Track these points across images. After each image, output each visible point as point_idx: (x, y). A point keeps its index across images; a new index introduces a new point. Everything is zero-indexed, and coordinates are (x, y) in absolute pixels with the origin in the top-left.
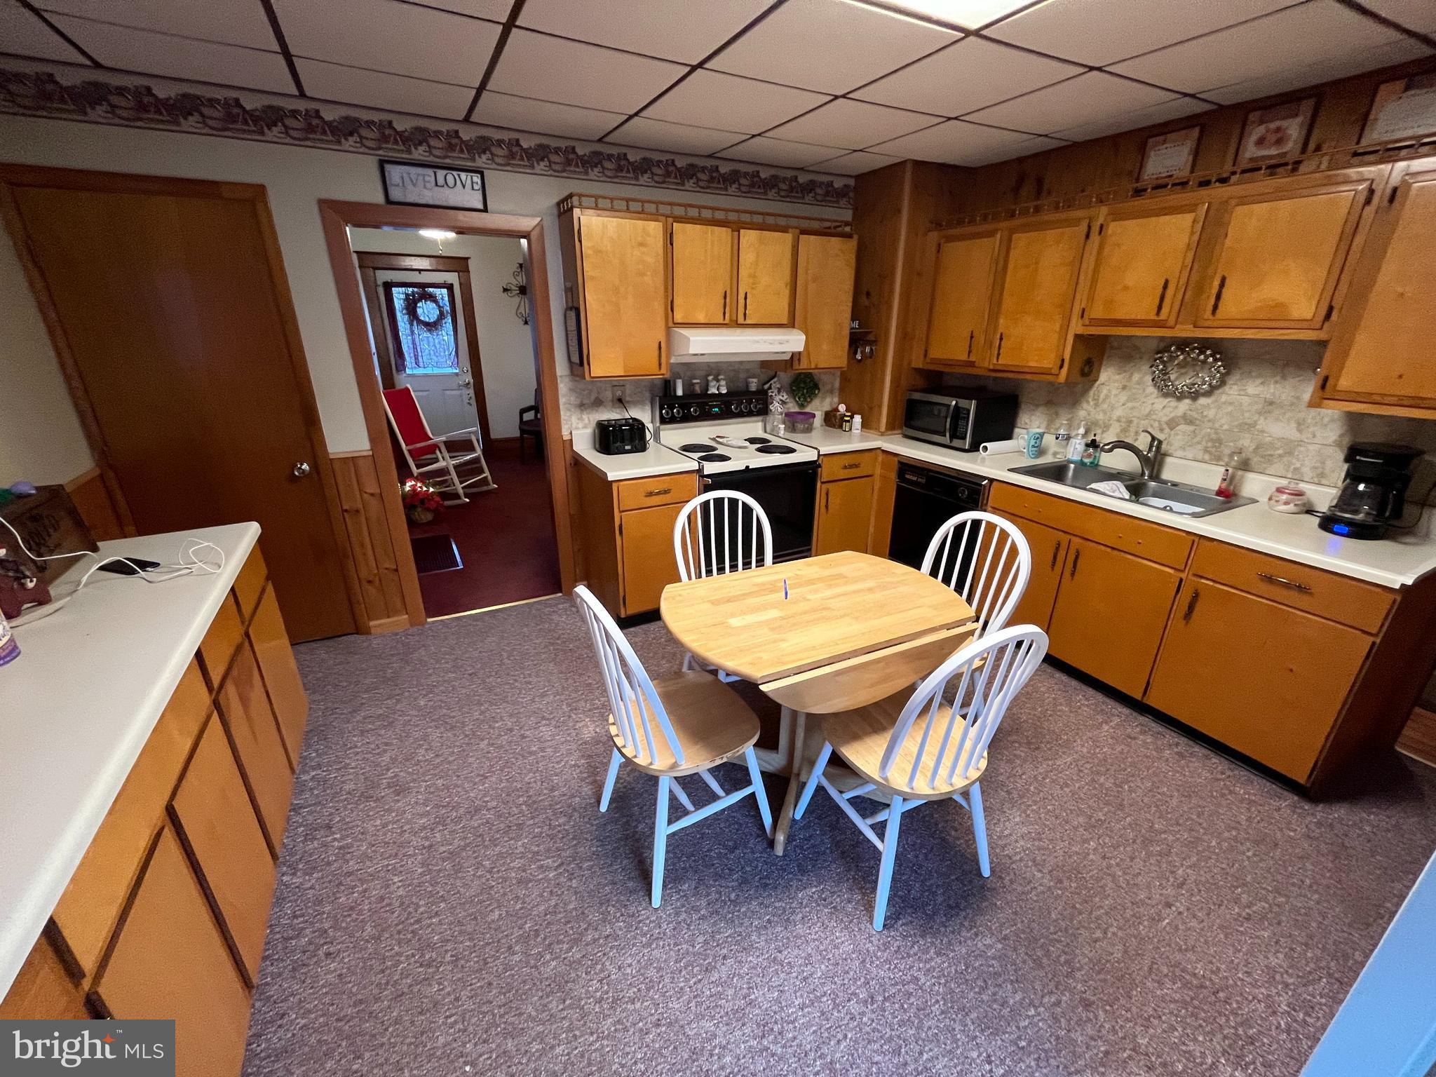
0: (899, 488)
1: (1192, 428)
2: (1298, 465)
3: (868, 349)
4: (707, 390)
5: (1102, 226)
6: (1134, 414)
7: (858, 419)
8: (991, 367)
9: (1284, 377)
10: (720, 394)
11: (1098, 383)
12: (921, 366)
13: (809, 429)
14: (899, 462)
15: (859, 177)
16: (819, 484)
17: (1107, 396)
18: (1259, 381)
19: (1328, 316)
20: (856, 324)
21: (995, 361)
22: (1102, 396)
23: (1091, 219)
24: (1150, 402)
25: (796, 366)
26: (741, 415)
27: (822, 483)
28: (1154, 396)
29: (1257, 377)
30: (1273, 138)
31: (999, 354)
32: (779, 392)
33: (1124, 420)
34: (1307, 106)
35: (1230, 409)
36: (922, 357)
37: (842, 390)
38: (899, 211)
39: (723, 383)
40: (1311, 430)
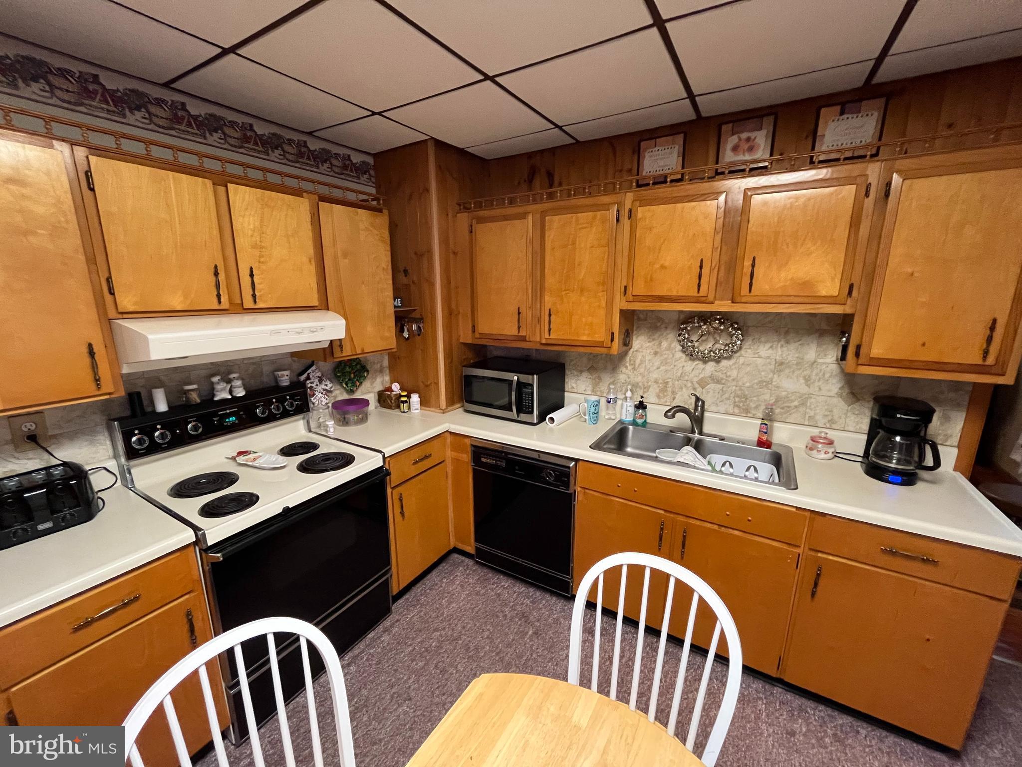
0: (475, 471)
1: (720, 386)
2: (812, 413)
3: (414, 327)
4: (214, 395)
5: (630, 211)
6: (668, 376)
7: (415, 398)
8: (544, 341)
9: (787, 342)
10: (235, 399)
11: (632, 350)
12: (470, 342)
13: (364, 419)
14: (473, 446)
15: (376, 156)
16: (389, 490)
17: (642, 362)
18: (768, 345)
19: (850, 293)
20: (398, 302)
21: (547, 336)
22: (638, 362)
23: (620, 205)
24: (681, 365)
25: (337, 353)
26: (271, 418)
27: (393, 488)
28: (683, 360)
29: (766, 342)
30: (746, 146)
31: (550, 330)
32: (320, 381)
33: (660, 381)
34: (768, 121)
35: (748, 369)
36: (470, 332)
37: (392, 368)
38: (427, 190)
39: (238, 383)
40: (817, 384)
